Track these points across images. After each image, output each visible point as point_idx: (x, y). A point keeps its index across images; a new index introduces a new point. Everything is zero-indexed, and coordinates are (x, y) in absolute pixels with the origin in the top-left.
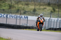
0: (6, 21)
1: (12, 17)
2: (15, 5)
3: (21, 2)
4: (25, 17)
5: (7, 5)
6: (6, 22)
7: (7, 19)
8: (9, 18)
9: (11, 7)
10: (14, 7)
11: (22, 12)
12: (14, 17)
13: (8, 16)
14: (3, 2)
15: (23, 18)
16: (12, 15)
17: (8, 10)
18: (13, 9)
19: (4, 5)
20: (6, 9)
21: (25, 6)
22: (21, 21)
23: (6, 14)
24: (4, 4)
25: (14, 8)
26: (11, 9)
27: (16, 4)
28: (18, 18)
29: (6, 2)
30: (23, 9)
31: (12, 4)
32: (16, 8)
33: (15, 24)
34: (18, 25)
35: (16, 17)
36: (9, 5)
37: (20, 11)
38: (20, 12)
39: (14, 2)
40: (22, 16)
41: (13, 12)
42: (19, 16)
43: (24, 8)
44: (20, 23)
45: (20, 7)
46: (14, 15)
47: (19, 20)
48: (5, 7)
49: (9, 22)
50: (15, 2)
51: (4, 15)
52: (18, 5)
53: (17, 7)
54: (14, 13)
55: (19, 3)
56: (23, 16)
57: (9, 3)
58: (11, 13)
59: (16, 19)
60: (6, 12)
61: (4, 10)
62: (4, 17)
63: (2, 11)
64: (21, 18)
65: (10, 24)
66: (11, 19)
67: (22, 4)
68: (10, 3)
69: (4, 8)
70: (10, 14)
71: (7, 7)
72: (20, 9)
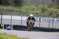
0: (40, 24)
1: (45, 21)
2: (48, 9)
3: (53, 5)
4: (57, 20)
5: (39, 8)
6: (39, 26)
7: (40, 22)
8: (42, 22)
9: (43, 10)
10: (46, 10)
11: (55, 15)
12: (47, 20)
13: (41, 19)
14: (36, 6)
15: (56, 21)
16: (45, 18)
17: (41, 14)
19: (37, 9)
20: (39, 13)
21: (57, 9)
22: (53, 24)
23: (39, 18)
24: (37, 7)
25: (47, 12)
26: (44, 12)
27: (48, 7)
28: (51, 21)
29: (39, 6)
30: (56, 13)
31: (45, 8)
32: (48, 11)
33: (48, 27)
34: (51, 28)
35: (49, 20)
36: (42, 8)
37: (53, 14)
38: (52, 16)
39: (46, 5)
40: (54, 19)
41: (46, 15)
42: (51, 19)
43: (56, 11)
44: (53, 26)
45: (52, 11)
46: (47, 18)
47: (52, 23)
48: (38, 10)
49: (43, 25)
50: (48, 6)
51: (38, 18)
52: (51, 9)
53: (50, 10)
54: (47, 17)
55: (51, 7)
56: (56, 20)
57: (41, 6)
58: (44, 16)
59: (49, 23)
60: (39, 15)
61: (37, 13)
62: (38, 21)
63: (36, 15)
64: (53, 21)
65: (43, 27)
66: (44, 22)
67: (55, 8)
68: (43, 7)
70: (43, 18)
71: (40, 10)
72: (53, 12)
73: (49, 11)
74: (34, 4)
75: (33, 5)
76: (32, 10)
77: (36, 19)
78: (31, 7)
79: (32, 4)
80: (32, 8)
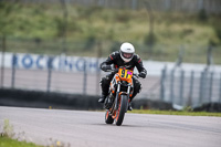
0: (49, 82)
3: (100, 9)
5: (49, 21)
6: (49, 86)
8: (59, 72)
9: (63, 28)
10: (74, 29)
12: (77, 66)
16: (69, 59)
18: (72, 38)
24: (38, 18)
25: (77, 34)
26: (65, 36)
27: (81, 18)
30: (110, 38)
31: (69, 19)
32: (82, 32)
35: (85, 67)
36: (57, 20)
37: (99, 44)
38: (96, 48)
42: (93, 63)
43: (111, 31)
45: (97, 30)
46: (75, 59)
48: (42, 29)
50: (79, 10)
52: (90, 22)
54: (75, 52)
58: (65, 51)
59: (85, 75)
60: (45, 48)
61: (38, 40)
63: (33, 45)
68: (60, 15)
69: (40, 34)
70: (63, 57)
72: (99, 35)
73: (85, 29)
74: (29, 7)
75: (24, 10)
76: (21, 28)
77: (37, 62)
78: (18, 16)
79: (21, 7)
80: (20, 19)
